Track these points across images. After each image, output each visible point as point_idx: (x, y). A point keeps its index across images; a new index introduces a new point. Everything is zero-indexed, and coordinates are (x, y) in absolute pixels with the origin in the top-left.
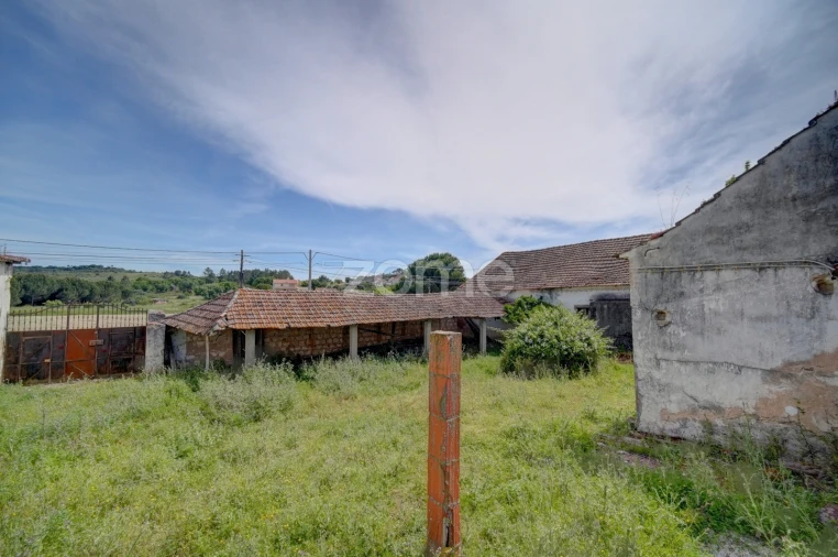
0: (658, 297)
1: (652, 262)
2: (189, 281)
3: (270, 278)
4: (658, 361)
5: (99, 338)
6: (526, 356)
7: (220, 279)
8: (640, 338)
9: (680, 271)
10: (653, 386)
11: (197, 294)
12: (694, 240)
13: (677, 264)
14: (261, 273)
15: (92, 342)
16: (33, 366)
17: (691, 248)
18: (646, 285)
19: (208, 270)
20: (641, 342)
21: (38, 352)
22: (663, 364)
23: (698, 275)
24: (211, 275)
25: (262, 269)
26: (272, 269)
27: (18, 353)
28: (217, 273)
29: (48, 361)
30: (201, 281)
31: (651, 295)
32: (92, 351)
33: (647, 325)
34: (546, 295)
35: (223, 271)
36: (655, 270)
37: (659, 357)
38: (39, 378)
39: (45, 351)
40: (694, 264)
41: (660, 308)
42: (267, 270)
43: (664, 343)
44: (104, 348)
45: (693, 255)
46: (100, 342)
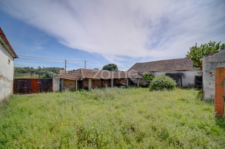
0: (211, 69)
1: (209, 61)
2: (33, 70)
3: (59, 70)
4: (210, 84)
5: (40, 81)
6: (159, 86)
7: (43, 70)
8: (205, 78)
9: (217, 63)
10: (208, 89)
11: (36, 74)
12: (222, 56)
13: (217, 61)
14: (56, 68)
15: (38, 83)
16: (22, 89)
17: (221, 57)
18: (207, 66)
19: (39, 67)
20: (205, 79)
21: (23, 85)
22: (212, 84)
23: (223, 63)
24: (40, 68)
25: (56, 67)
26: (59, 67)
27: (17, 85)
28: (42, 68)
29: (26, 87)
30: (37, 70)
31: (209, 69)
32: (37, 85)
33: (207, 75)
34: (152, 73)
35: (44, 67)
36: (210, 63)
37: (210, 82)
38: (23, 93)
39: (25, 85)
40: (222, 61)
41: (211, 71)
42: (57, 68)
43: (212, 79)
44: (41, 84)
45: (222, 59)
46: (40, 82)
